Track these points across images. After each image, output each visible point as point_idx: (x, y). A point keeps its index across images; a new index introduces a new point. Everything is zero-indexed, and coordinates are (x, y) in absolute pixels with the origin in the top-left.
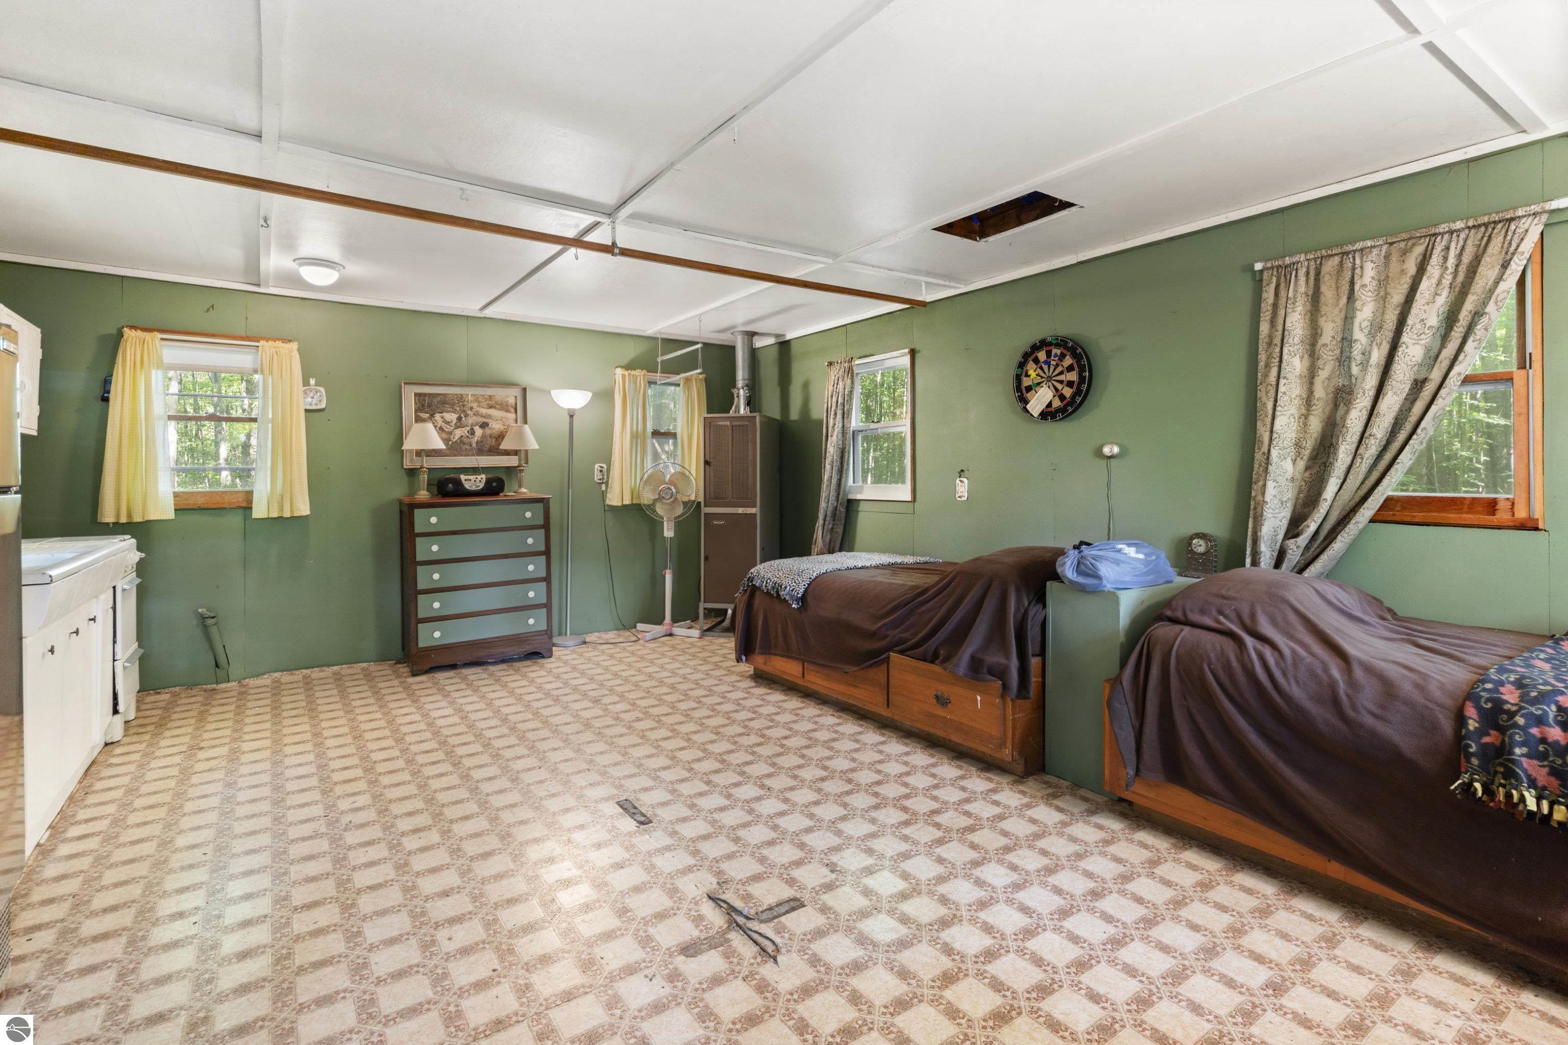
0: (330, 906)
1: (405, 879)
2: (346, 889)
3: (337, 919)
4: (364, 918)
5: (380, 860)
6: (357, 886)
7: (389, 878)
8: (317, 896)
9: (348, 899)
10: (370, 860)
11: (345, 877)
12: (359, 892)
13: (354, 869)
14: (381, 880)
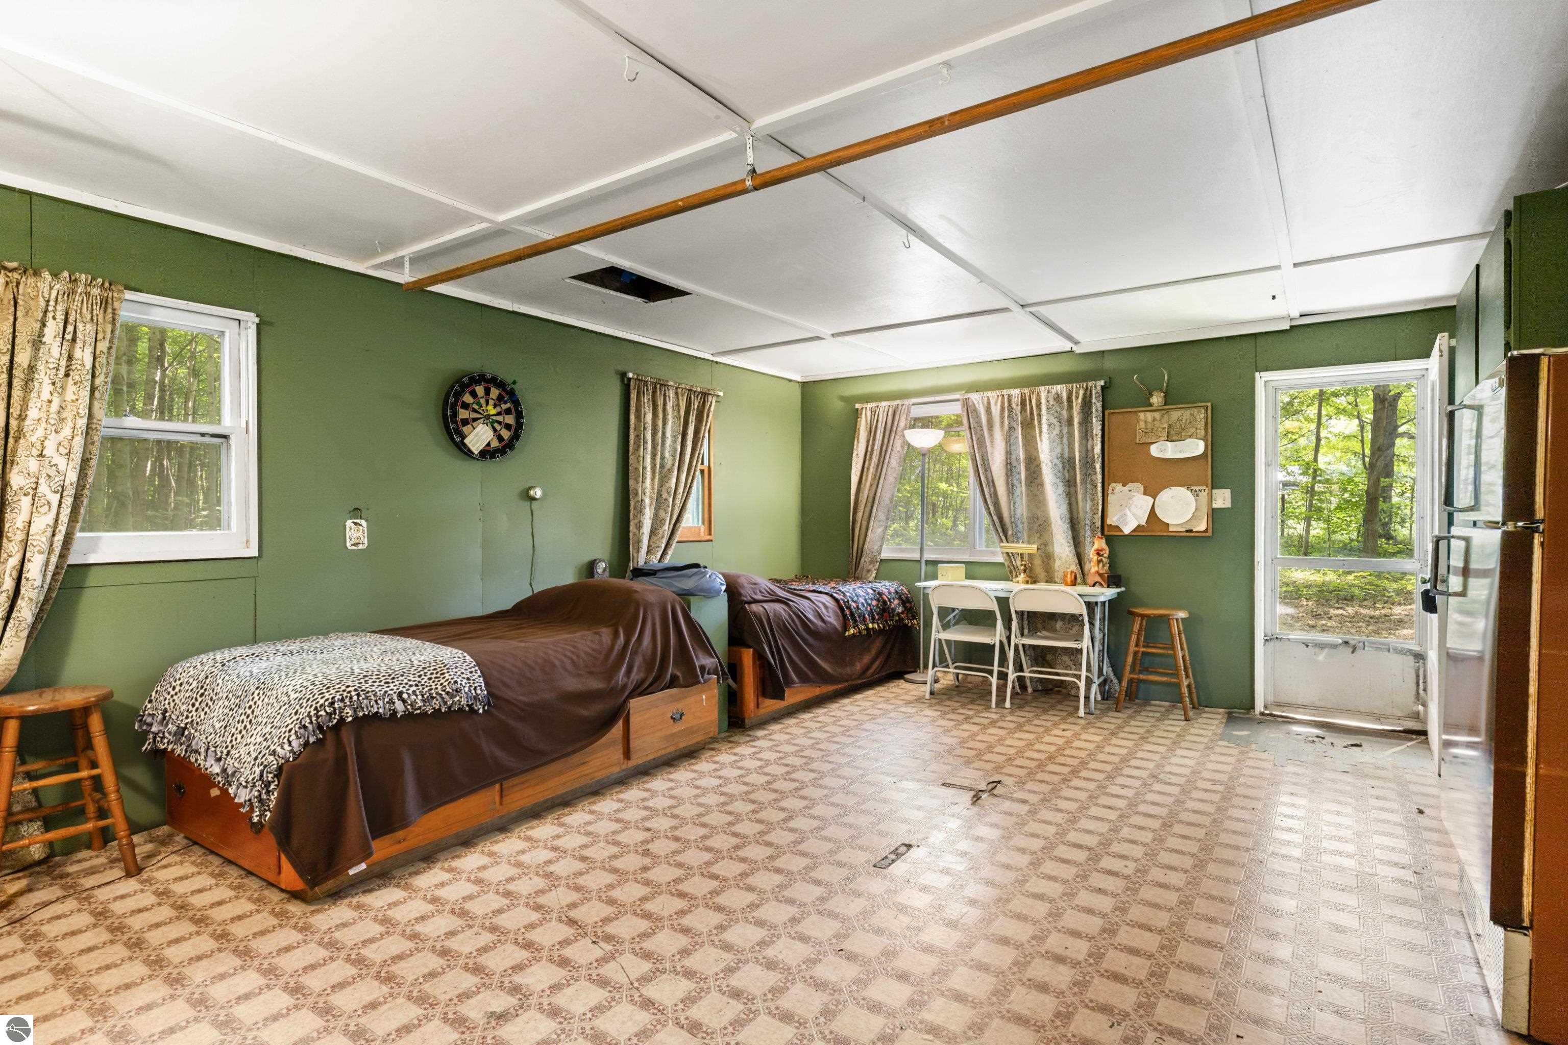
0: (1192, 934)
1: (1117, 919)
2: (1170, 941)
3: (1191, 922)
4: (1171, 909)
5: (1121, 950)
6: (1159, 938)
7: (1128, 928)
8: (1198, 949)
9: (1174, 931)
10: (1131, 957)
11: (1165, 953)
12: (1161, 932)
13: (1150, 957)
14: (1136, 930)
